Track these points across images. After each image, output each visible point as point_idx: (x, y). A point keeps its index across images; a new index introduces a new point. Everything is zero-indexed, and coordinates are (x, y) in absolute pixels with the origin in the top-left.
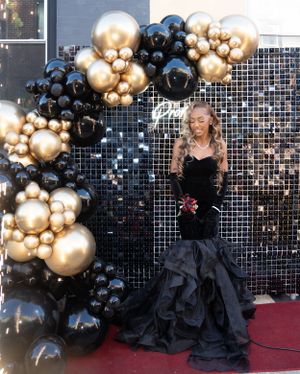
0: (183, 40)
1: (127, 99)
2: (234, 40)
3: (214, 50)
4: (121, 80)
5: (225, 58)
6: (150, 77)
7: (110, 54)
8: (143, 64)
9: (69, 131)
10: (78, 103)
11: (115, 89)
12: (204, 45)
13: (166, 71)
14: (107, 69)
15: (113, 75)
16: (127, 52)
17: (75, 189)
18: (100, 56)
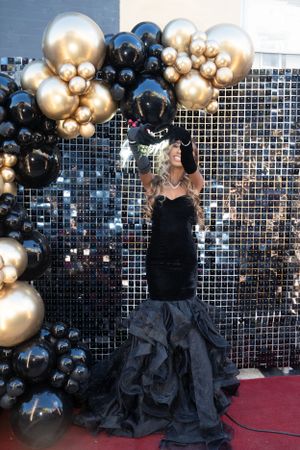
0: (159, 56)
1: (88, 130)
2: (223, 58)
3: (197, 69)
4: (81, 105)
5: (210, 79)
6: (117, 102)
7: (67, 70)
8: (109, 84)
9: (14, 167)
10: (24, 132)
11: (73, 116)
12: (184, 62)
13: (137, 95)
14: (62, 90)
15: (70, 98)
16: (88, 69)
17: (21, 241)
18: (54, 73)
